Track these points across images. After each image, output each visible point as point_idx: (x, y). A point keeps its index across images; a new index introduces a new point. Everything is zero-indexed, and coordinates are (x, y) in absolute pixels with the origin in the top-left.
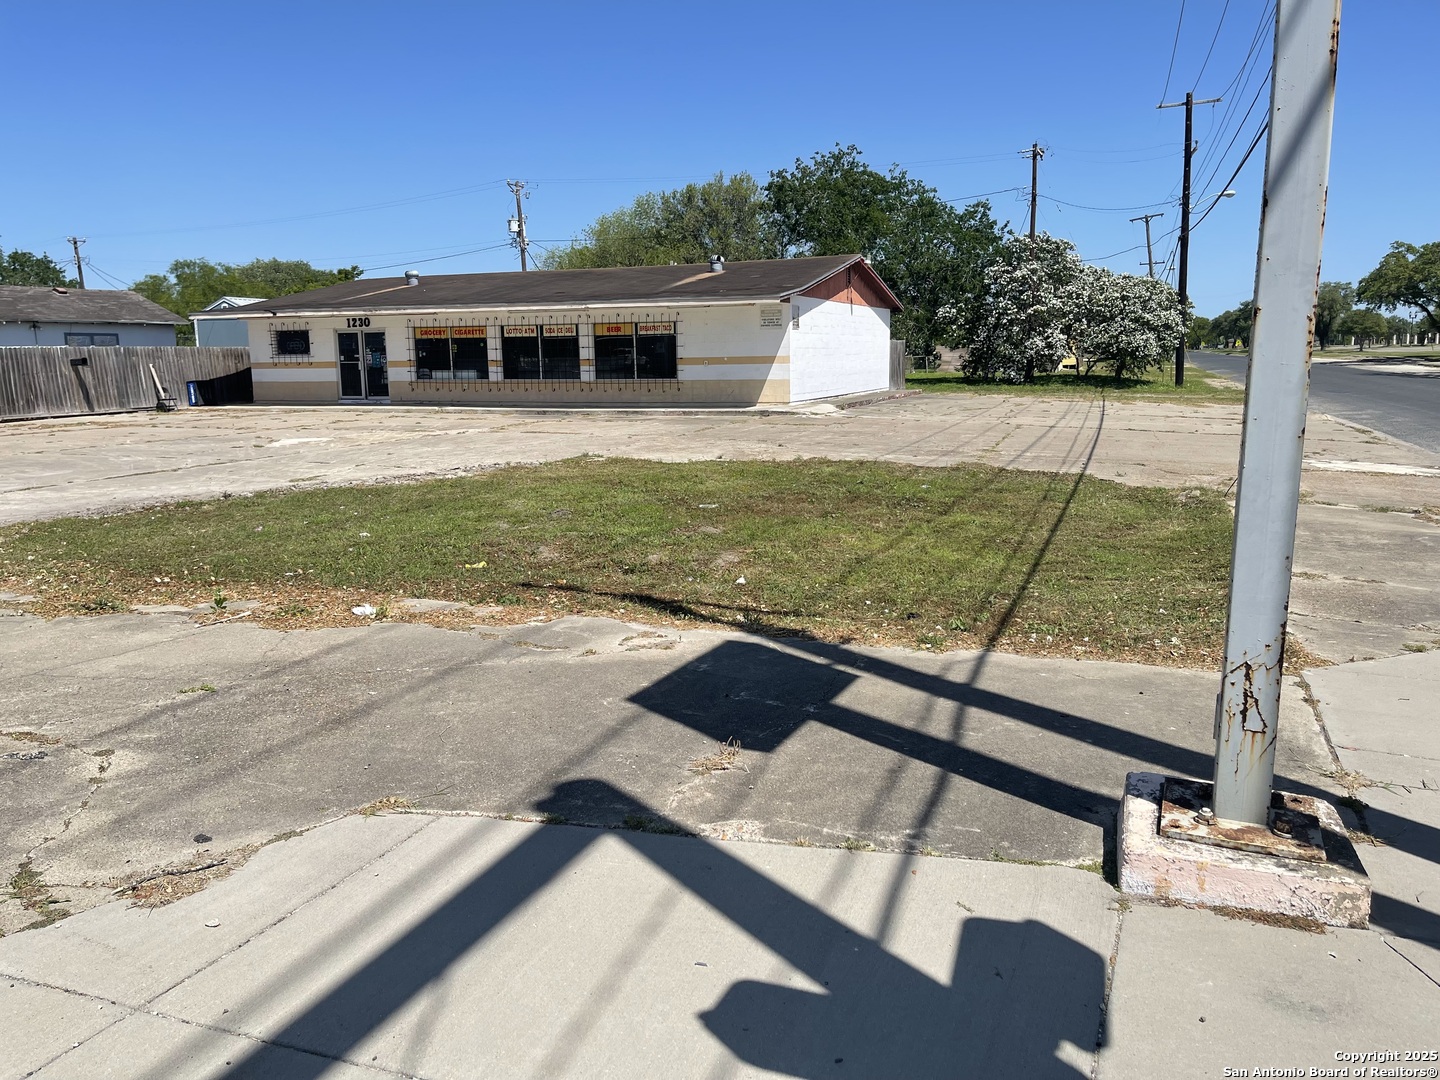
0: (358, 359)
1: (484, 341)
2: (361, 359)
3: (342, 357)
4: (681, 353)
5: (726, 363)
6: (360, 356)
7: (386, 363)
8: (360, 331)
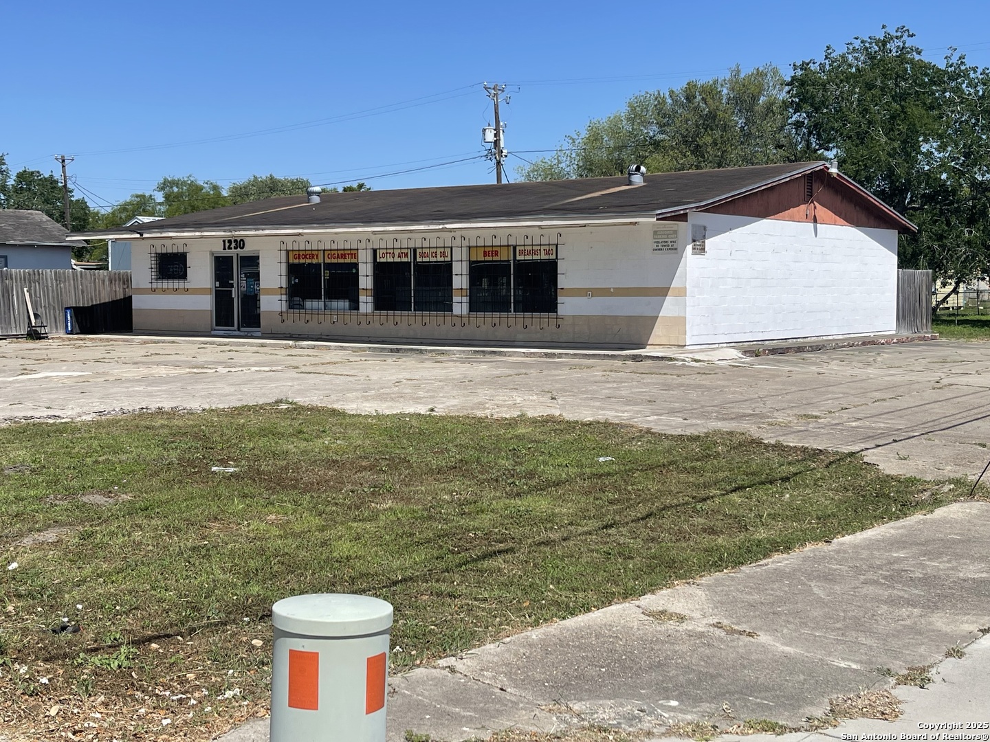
0: (232, 286)
1: (356, 265)
2: (235, 285)
3: (218, 283)
4: (562, 282)
5: (612, 295)
6: (235, 282)
7: (260, 290)
8: (235, 254)
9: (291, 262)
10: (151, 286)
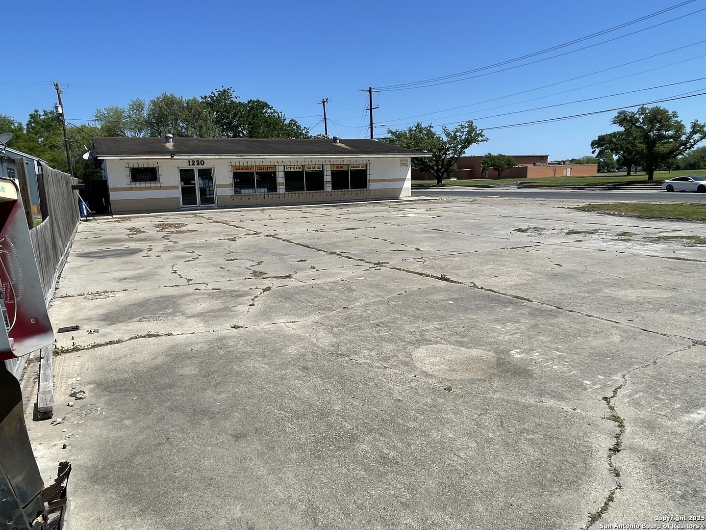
2: (196, 184)
3: (183, 183)
4: (369, 177)
5: (387, 181)
7: (213, 185)
8: (196, 168)
9: (235, 171)
10: (129, 186)
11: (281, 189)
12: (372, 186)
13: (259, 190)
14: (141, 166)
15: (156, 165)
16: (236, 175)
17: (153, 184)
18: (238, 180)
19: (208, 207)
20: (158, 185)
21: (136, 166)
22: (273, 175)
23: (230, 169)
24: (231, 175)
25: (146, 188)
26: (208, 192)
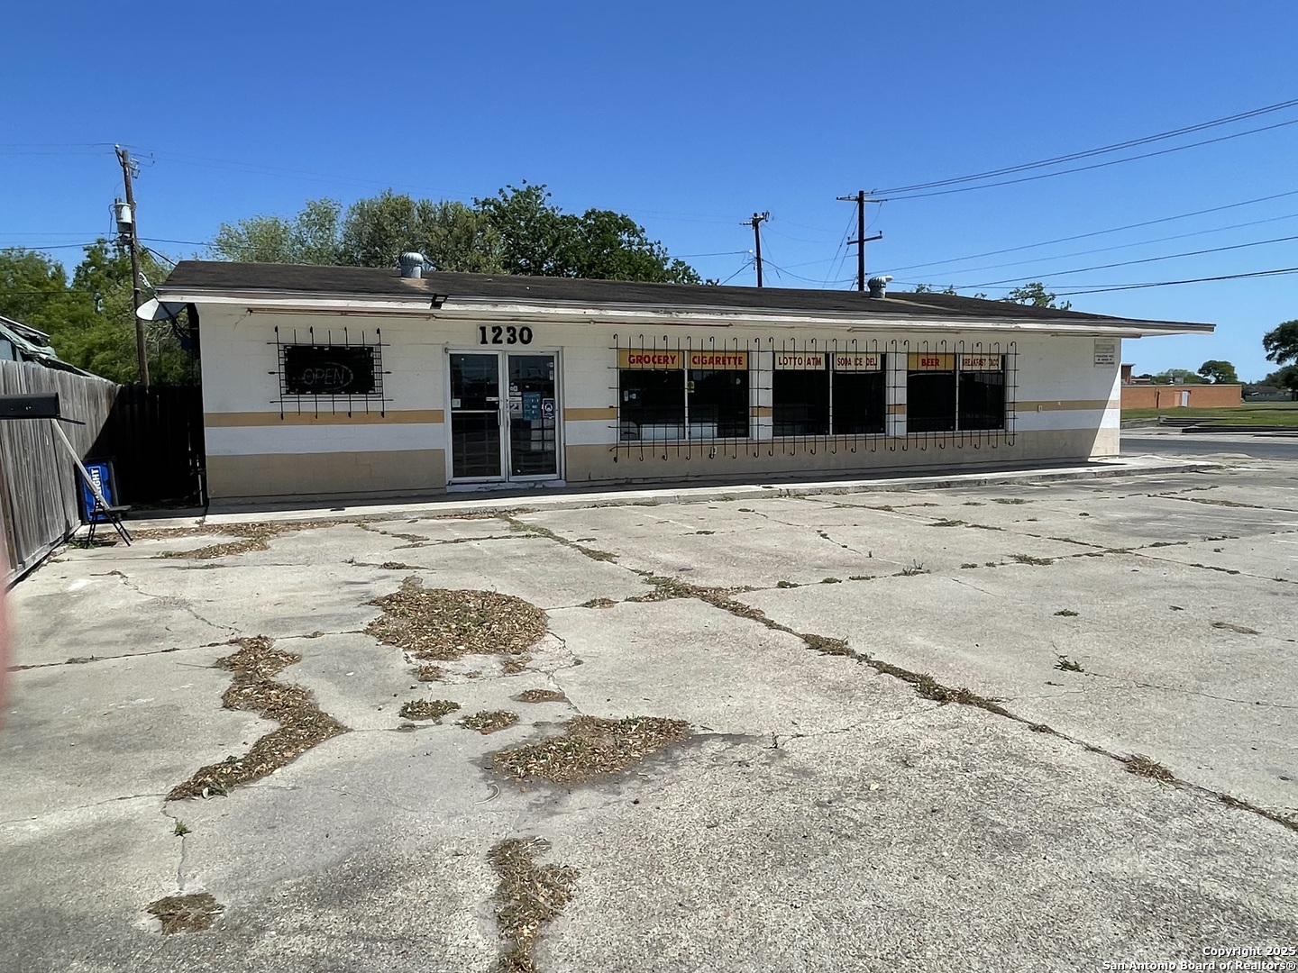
0: (495, 406)
1: (745, 375)
2: (503, 405)
3: (457, 403)
4: (1011, 395)
6: (501, 399)
7: (553, 412)
8: (503, 352)
9: (626, 365)
10: (276, 408)
11: (762, 427)
12: (1019, 422)
13: (696, 429)
14: (321, 339)
15: (371, 340)
16: (628, 379)
17: (358, 404)
18: (634, 396)
19: (535, 482)
20: (375, 406)
21: (304, 339)
22: (738, 382)
23: (612, 359)
24: (614, 379)
25: (333, 417)
26: (536, 435)
